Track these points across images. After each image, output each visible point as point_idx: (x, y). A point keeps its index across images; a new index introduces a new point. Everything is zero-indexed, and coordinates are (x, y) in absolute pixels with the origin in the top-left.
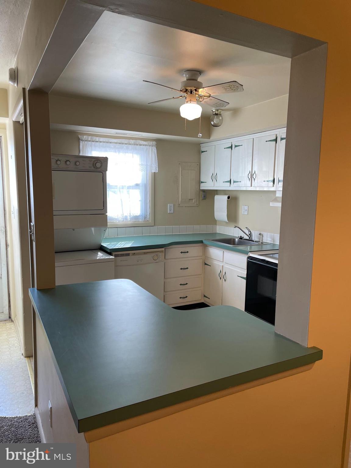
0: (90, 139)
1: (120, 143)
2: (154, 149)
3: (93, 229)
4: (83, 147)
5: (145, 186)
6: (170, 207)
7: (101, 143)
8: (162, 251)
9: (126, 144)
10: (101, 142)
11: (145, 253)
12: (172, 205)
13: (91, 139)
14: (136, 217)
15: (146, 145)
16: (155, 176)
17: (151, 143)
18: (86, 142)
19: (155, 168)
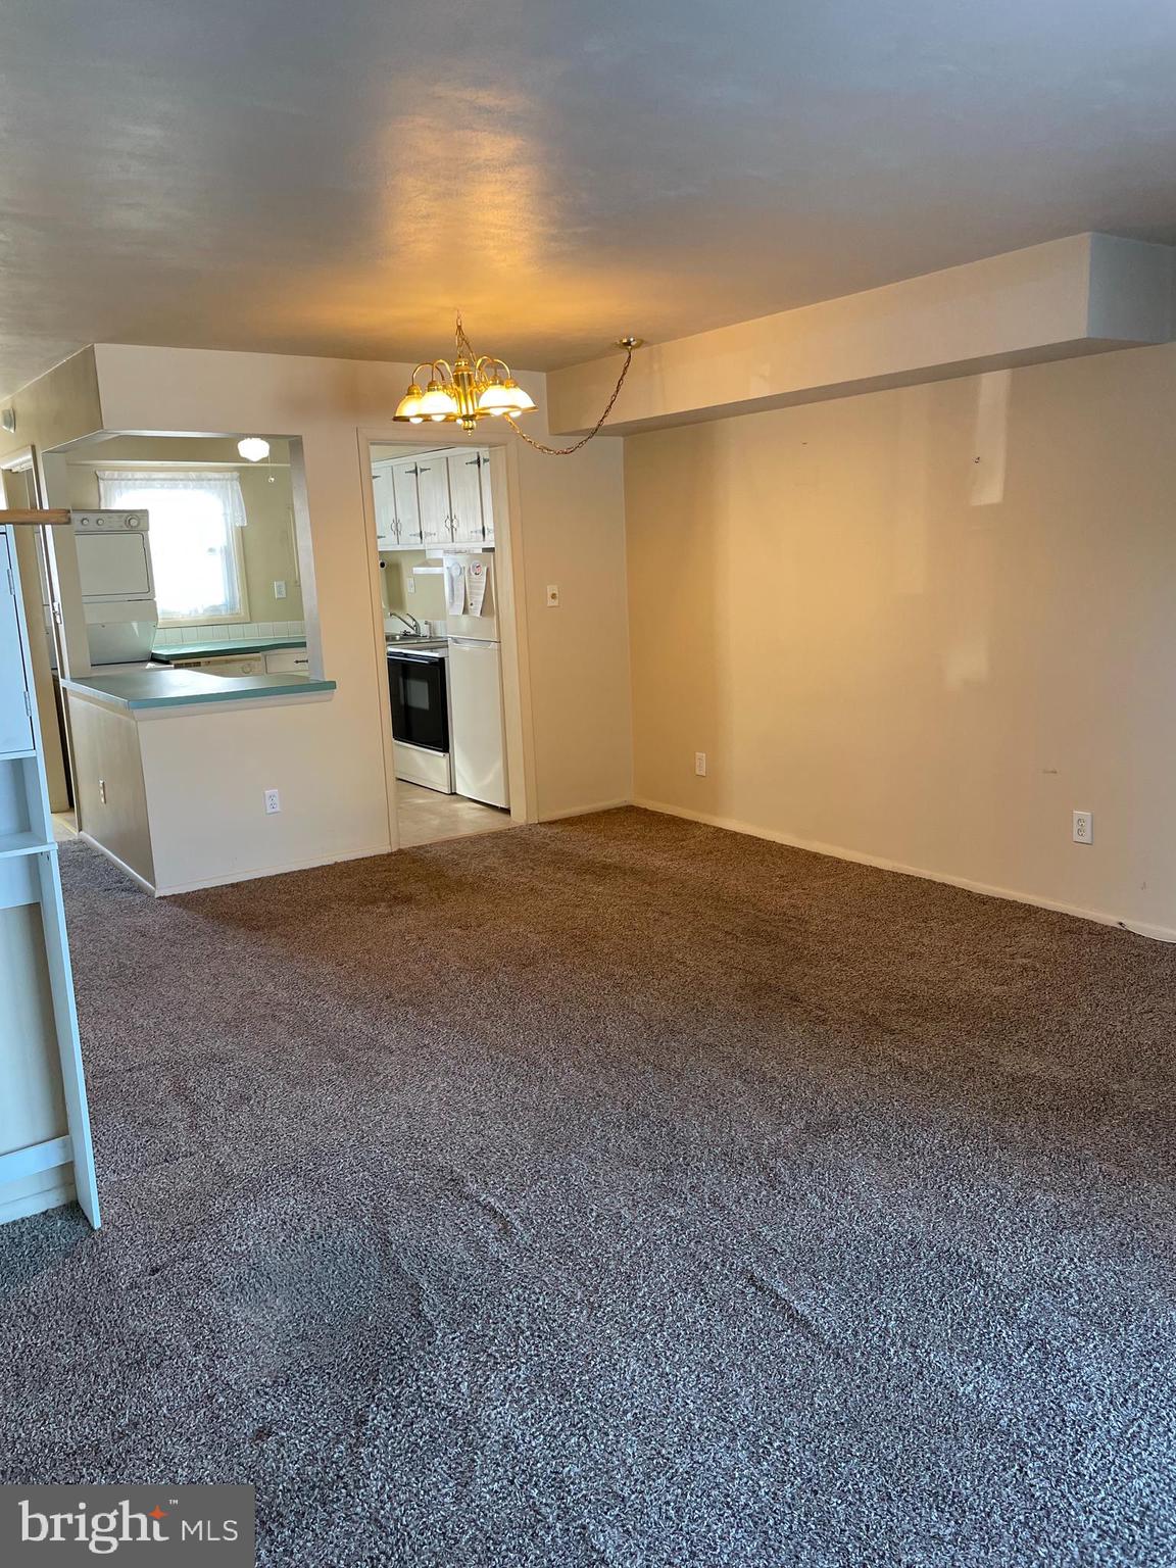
0: (116, 476)
1: (171, 480)
2: (237, 486)
3: (135, 625)
4: (105, 491)
5: (227, 552)
6: (279, 586)
7: (138, 482)
8: (259, 659)
9: (181, 480)
10: (136, 480)
11: (227, 662)
12: (283, 583)
13: (119, 475)
14: (215, 609)
15: (219, 480)
16: (242, 533)
17: (228, 475)
18: (110, 482)
19: (241, 520)
